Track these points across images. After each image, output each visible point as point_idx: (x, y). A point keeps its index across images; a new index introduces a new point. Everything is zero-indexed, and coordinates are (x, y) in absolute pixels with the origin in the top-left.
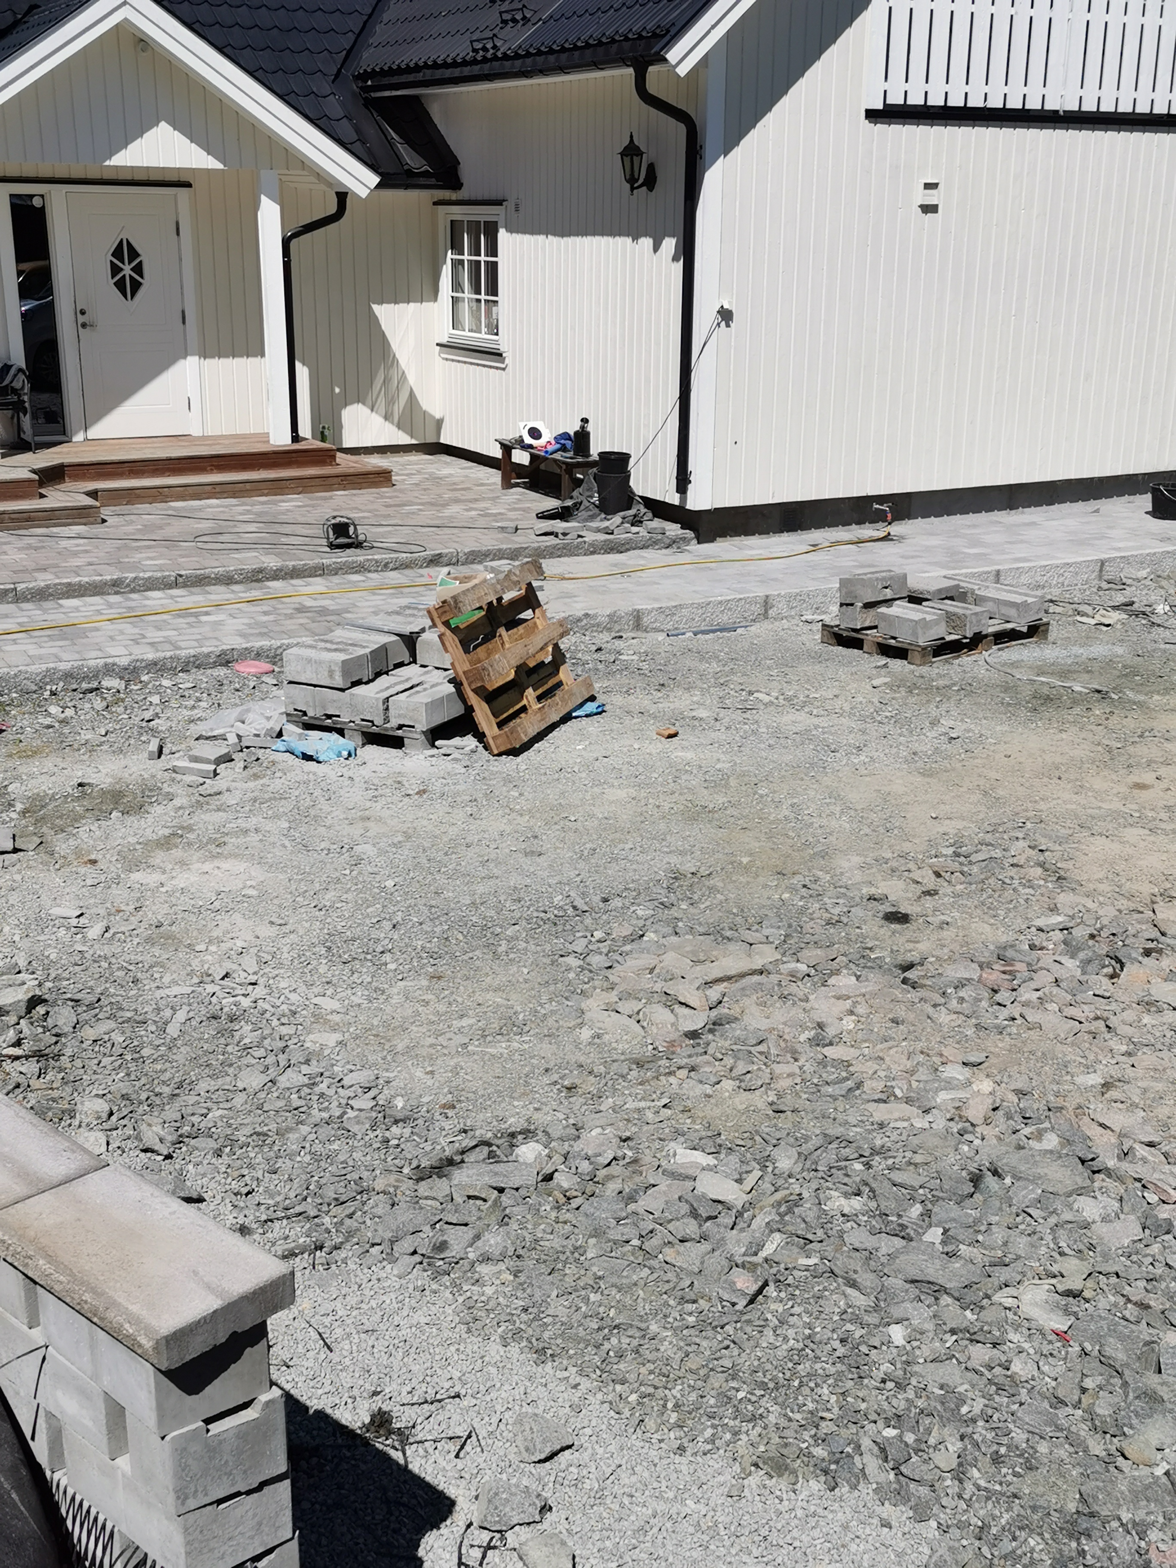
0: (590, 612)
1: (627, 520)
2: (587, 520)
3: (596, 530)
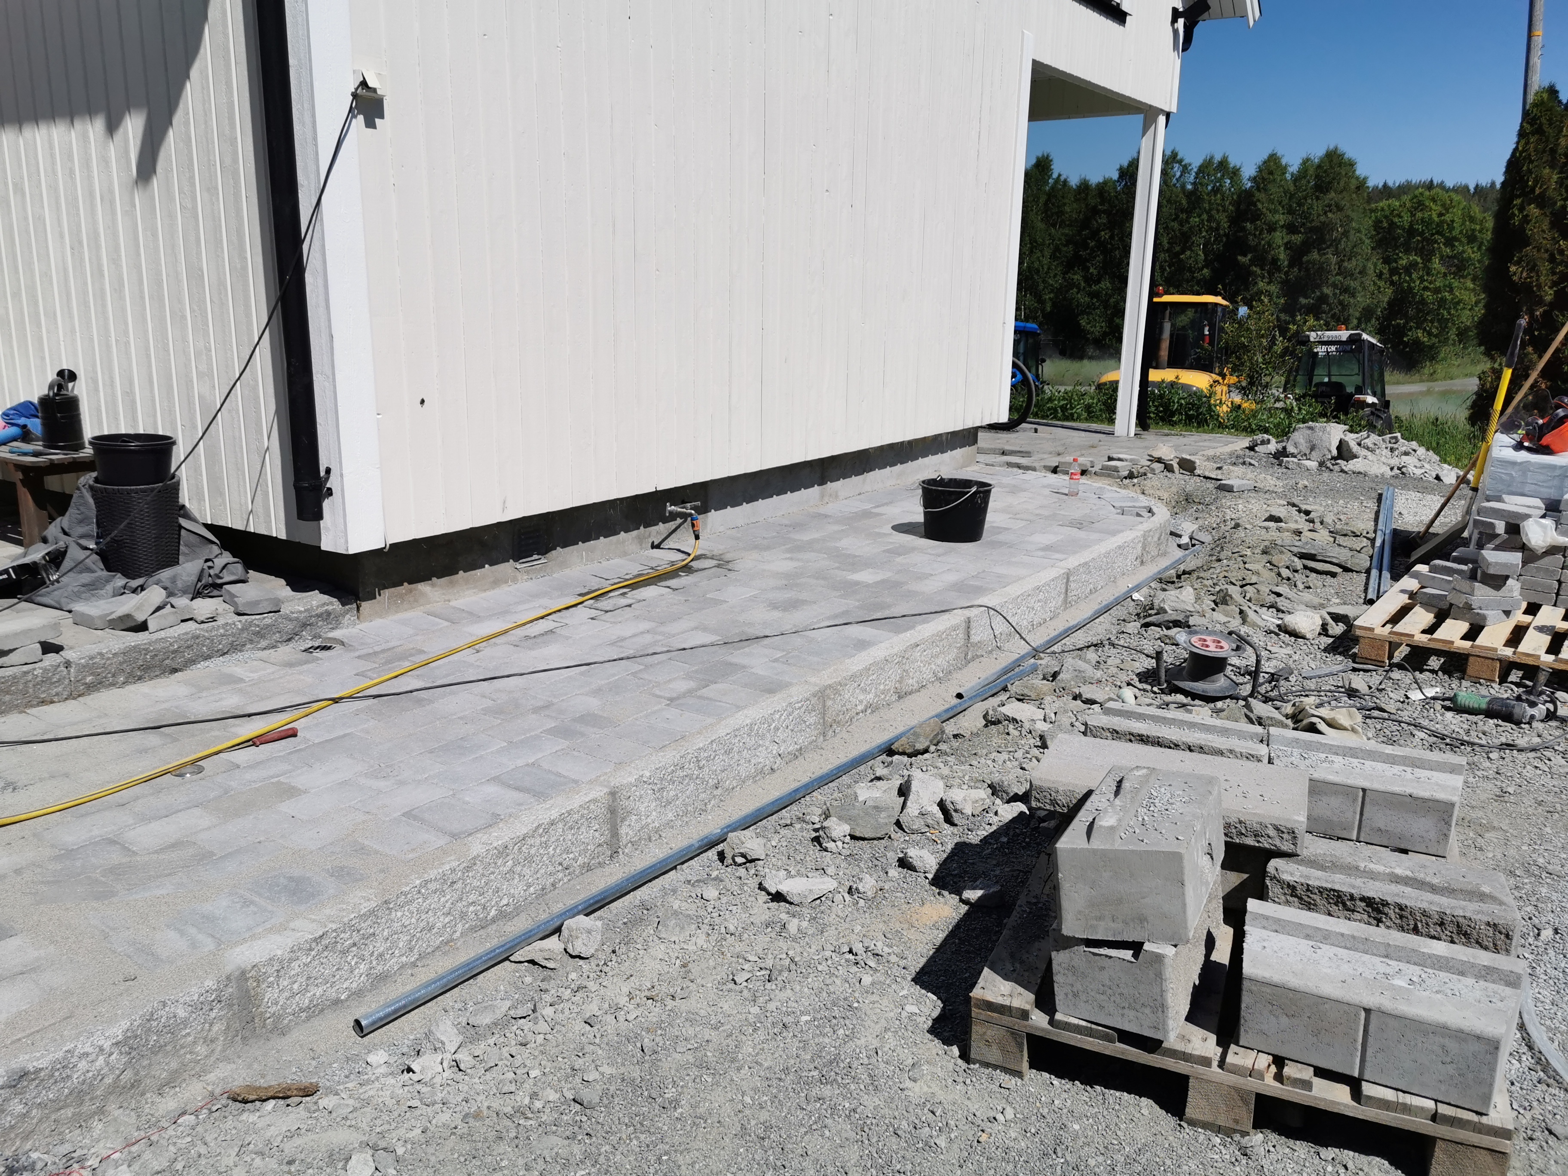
1: (180, 584)
2: (77, 596)
3: (99, 624)
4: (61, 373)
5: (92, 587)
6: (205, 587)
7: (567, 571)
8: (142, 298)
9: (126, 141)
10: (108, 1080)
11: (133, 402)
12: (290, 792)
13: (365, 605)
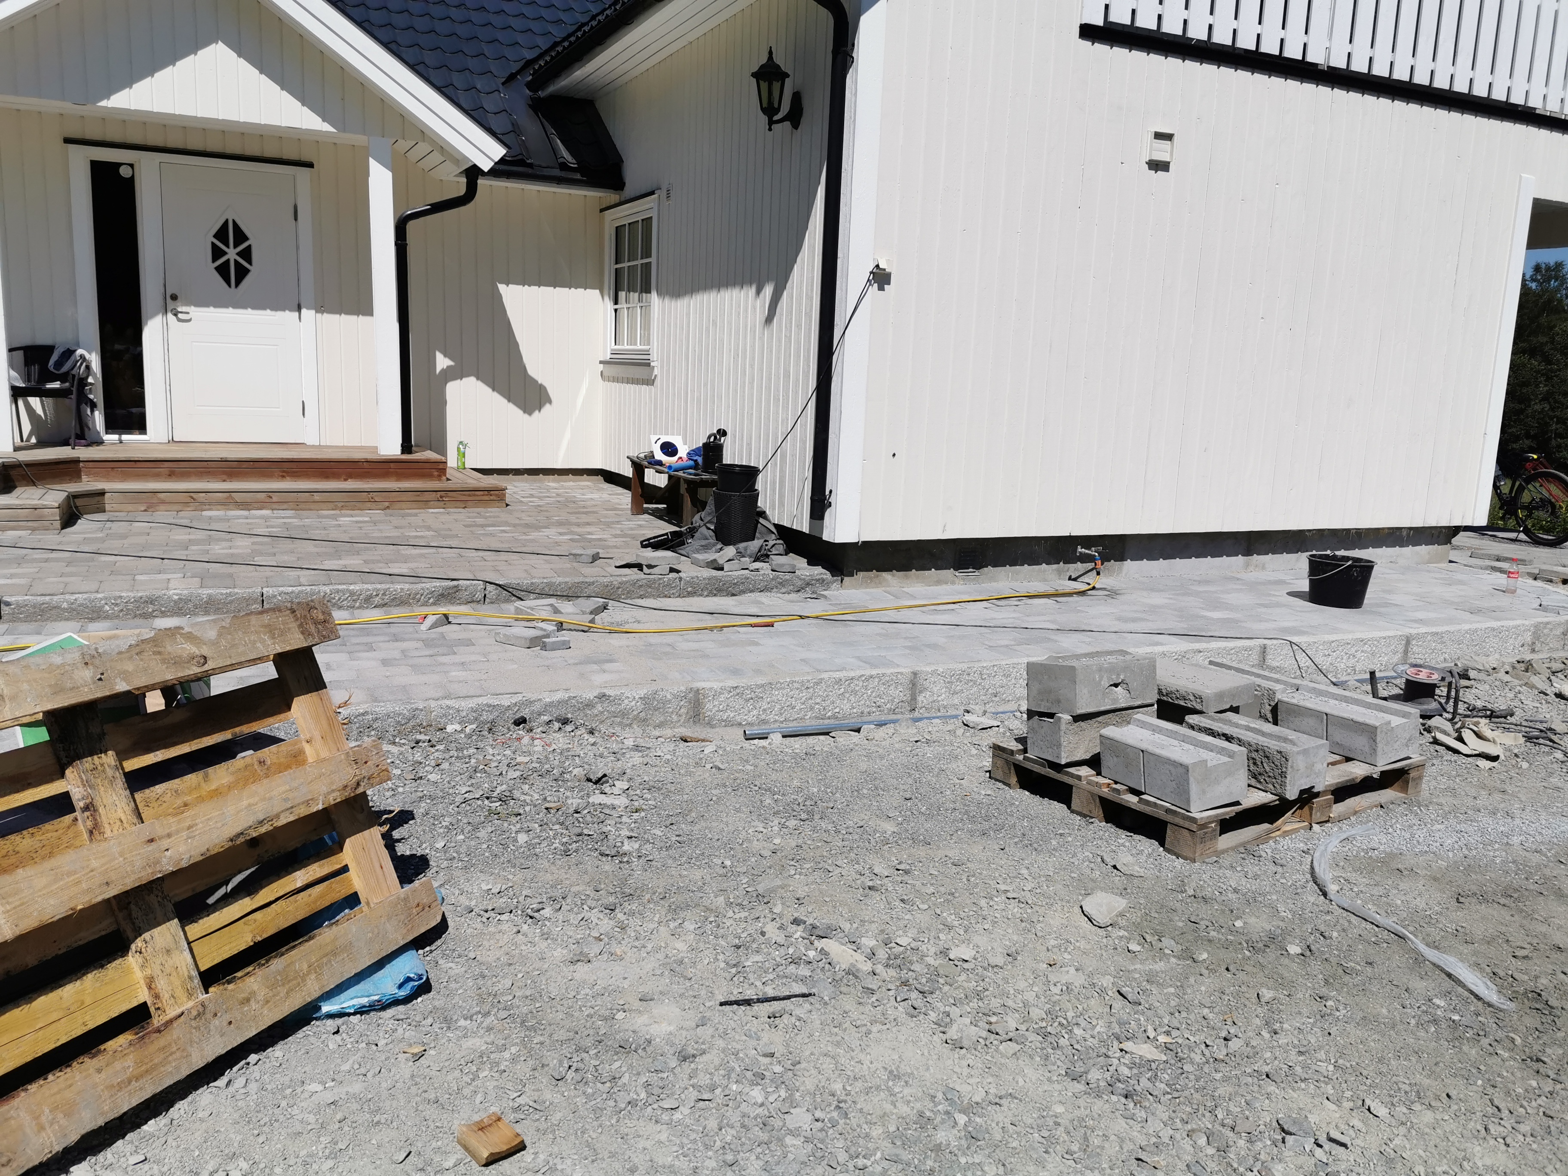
0: (608, 692)
1: (748, 552)
2: (698, 551)
3: (702, 564)
4: (719, 431)
5: (706, 548)
6: (762, 556)
7: (994, 584)
8: (762, 388)
9: (765, 297)
10: (635, 713)
11: (751, 449)
12: (757, 644)
13: (847, 579)
